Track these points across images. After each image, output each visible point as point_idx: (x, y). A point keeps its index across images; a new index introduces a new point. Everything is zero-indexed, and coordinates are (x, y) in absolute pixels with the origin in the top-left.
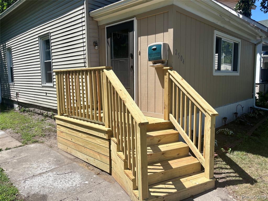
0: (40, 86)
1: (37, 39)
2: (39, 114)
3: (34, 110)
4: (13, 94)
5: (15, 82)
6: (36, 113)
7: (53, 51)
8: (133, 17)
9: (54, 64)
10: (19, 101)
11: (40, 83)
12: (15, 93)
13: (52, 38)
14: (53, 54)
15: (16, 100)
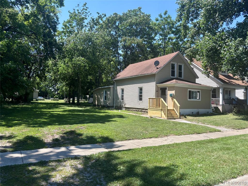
0: (137, 101)
1: (137, 88)
4: (123, 104)
5: (124, 100)
7: (143, 92)
8: (167, 87)
9: (143, 95)
13: (143, 88)
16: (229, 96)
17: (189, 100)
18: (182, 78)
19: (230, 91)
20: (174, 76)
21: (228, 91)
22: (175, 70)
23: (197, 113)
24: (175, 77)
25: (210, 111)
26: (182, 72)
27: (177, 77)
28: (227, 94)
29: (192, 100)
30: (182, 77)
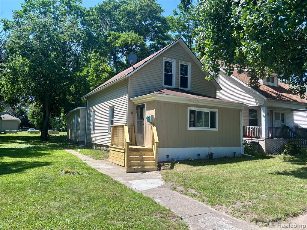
0: (107, 133)
1: (108, 108)
2: (105, 150)
3: (103, 148)
4: (93, 139)
5: (95, 131)
6: (104, 150)
7: (115, 115)
8: (145, 103)
9: (115, 122)
10: (96, 143)
11: (108, 132)
12: (94, 138)
13: (115, 108)
14: (115, 117)
15: (94, 142)
16: (283, 122)
17: (189, 128)
18: (189, 88)
19: (283, 115)
20: (171, 85)
21: (280, 113)
22: (173, 74)
23: (207, 156)
24: (174, 86)
25: (240, 150)
26: (187, 78)
27: (177, 87)
28: (278, 119)
29: (197, 129)
30: (187, 87)
